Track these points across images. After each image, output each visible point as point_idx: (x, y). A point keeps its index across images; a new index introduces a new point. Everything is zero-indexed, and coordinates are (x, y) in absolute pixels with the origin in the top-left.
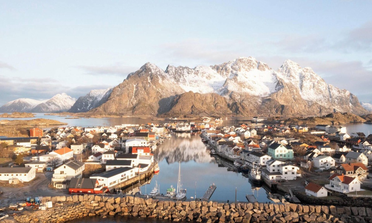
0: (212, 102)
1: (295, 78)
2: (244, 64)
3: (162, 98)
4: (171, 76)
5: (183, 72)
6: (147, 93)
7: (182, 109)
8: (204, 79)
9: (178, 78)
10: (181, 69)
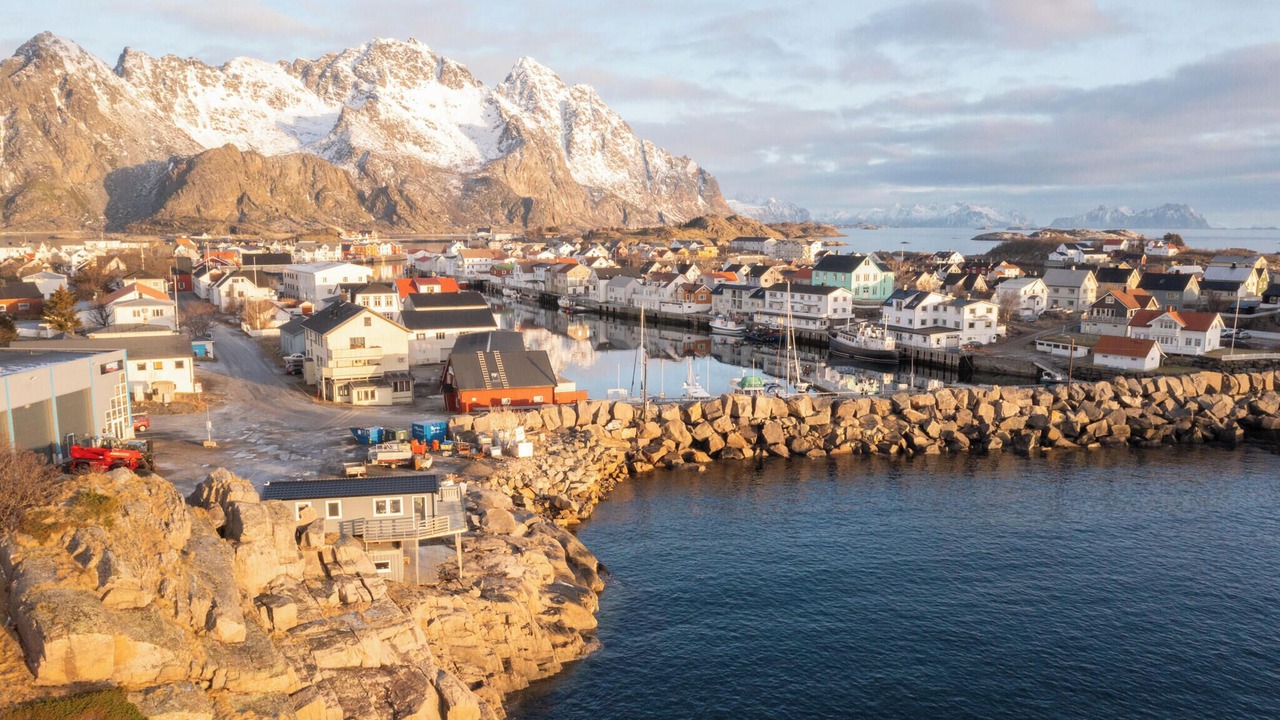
0: (306, 184)
1: (549, 117)
2: (393, 62)
3: (119, 165)
4: (141, 90)
5: (181, 77)
6: (56, 146)
7: (205, 206)
8: (262, 105)
9: (165, 98)
10: (174, 68)
